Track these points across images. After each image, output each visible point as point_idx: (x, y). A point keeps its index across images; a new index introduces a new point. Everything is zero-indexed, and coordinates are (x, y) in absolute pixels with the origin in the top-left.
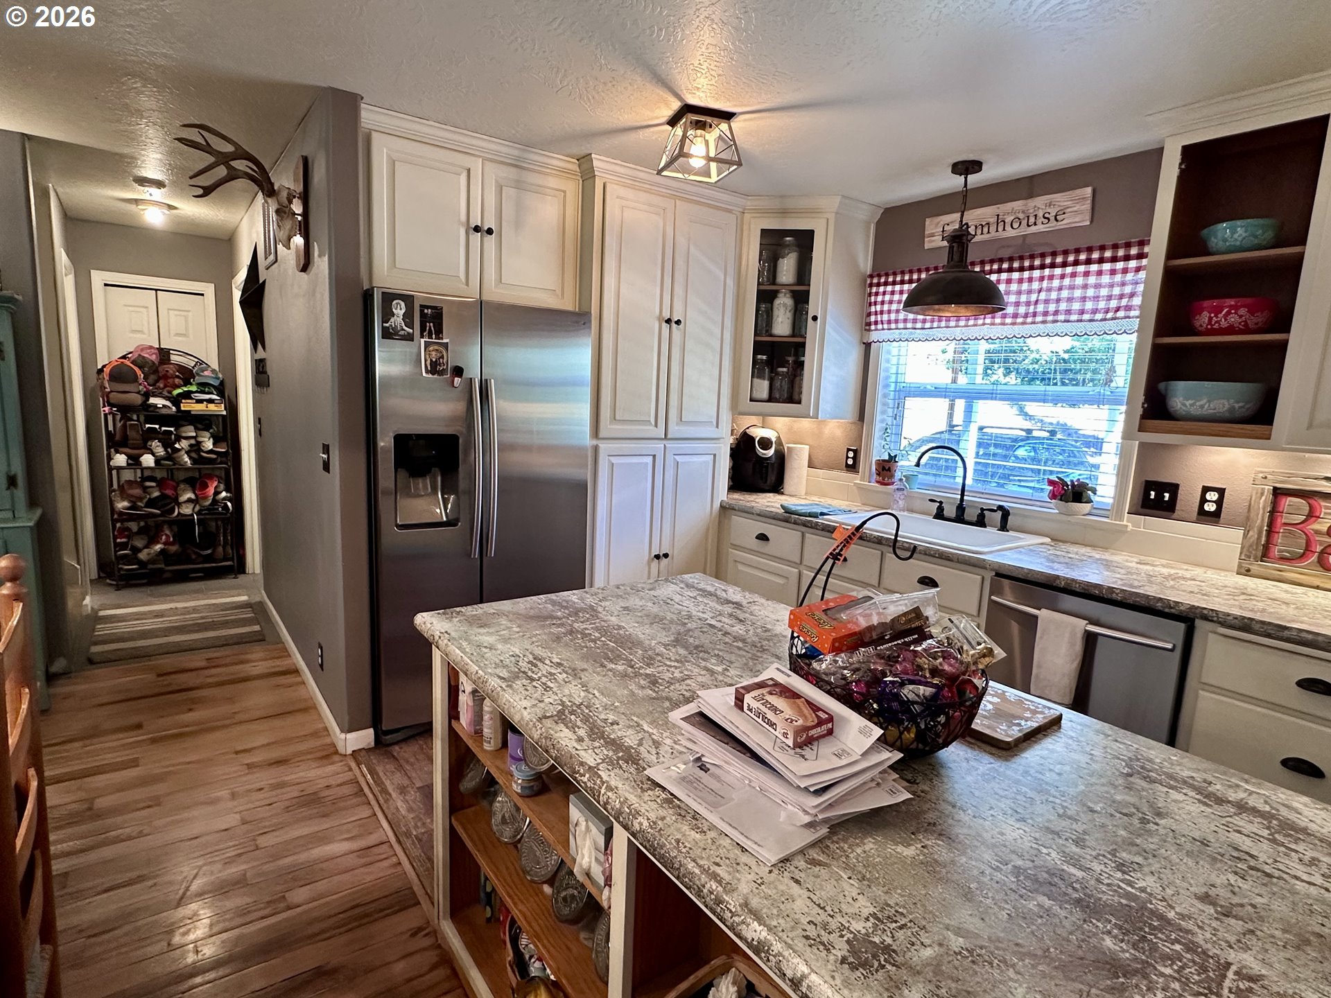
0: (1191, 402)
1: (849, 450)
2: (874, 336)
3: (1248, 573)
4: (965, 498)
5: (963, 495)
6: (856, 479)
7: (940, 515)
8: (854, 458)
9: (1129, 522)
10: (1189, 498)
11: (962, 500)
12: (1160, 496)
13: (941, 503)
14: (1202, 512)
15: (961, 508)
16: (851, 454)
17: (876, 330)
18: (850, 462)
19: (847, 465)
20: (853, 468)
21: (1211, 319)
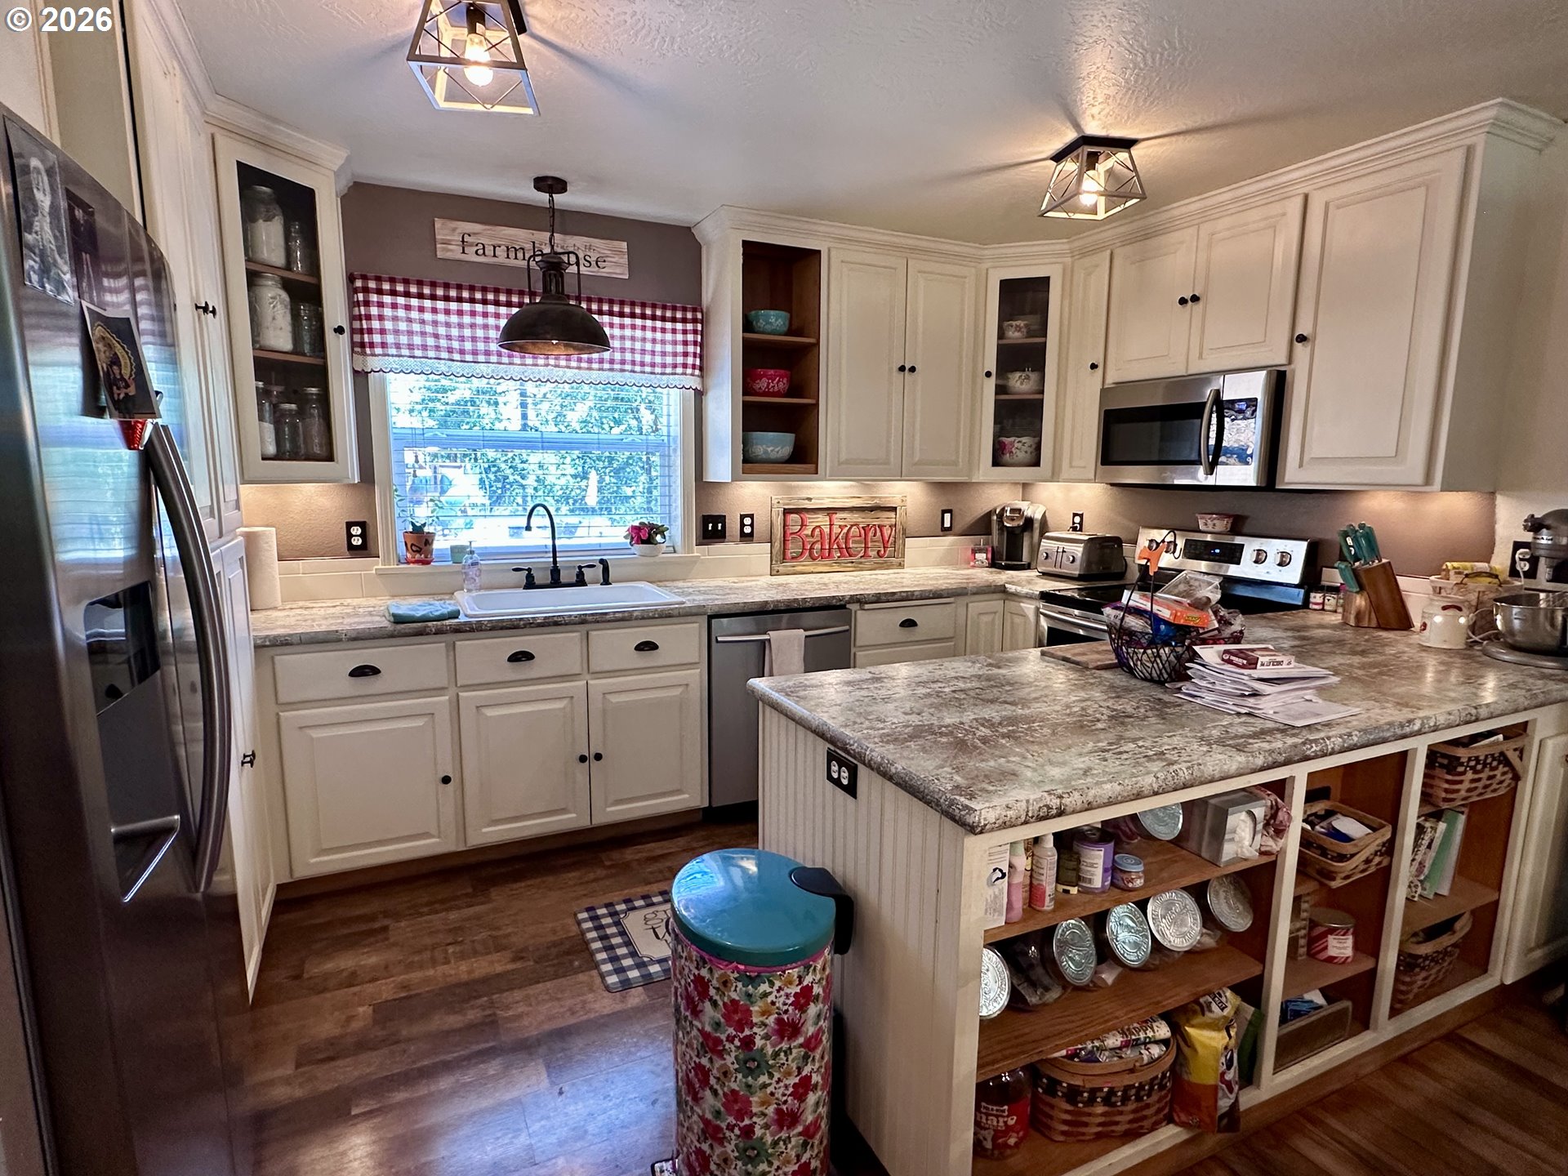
0: (771, 448)
1: (349, 525)
2: (373, 363)
3: (778, 573)
4: (558, 559)
5: (555, 557)
6: (377, 565)
7: (530, 584)
8: (363, 536)
9: (698, 551)
10: (733, 526)
11: (555, 562)
12: (715, 527)
13: (529, 570)
14: (743, 534)
15: (555, 571)
16: (356, 530)
17: (373, 355)
18: (357, 541)
19: (351, 547)
20: (363, 549)
21: (769, 384)
